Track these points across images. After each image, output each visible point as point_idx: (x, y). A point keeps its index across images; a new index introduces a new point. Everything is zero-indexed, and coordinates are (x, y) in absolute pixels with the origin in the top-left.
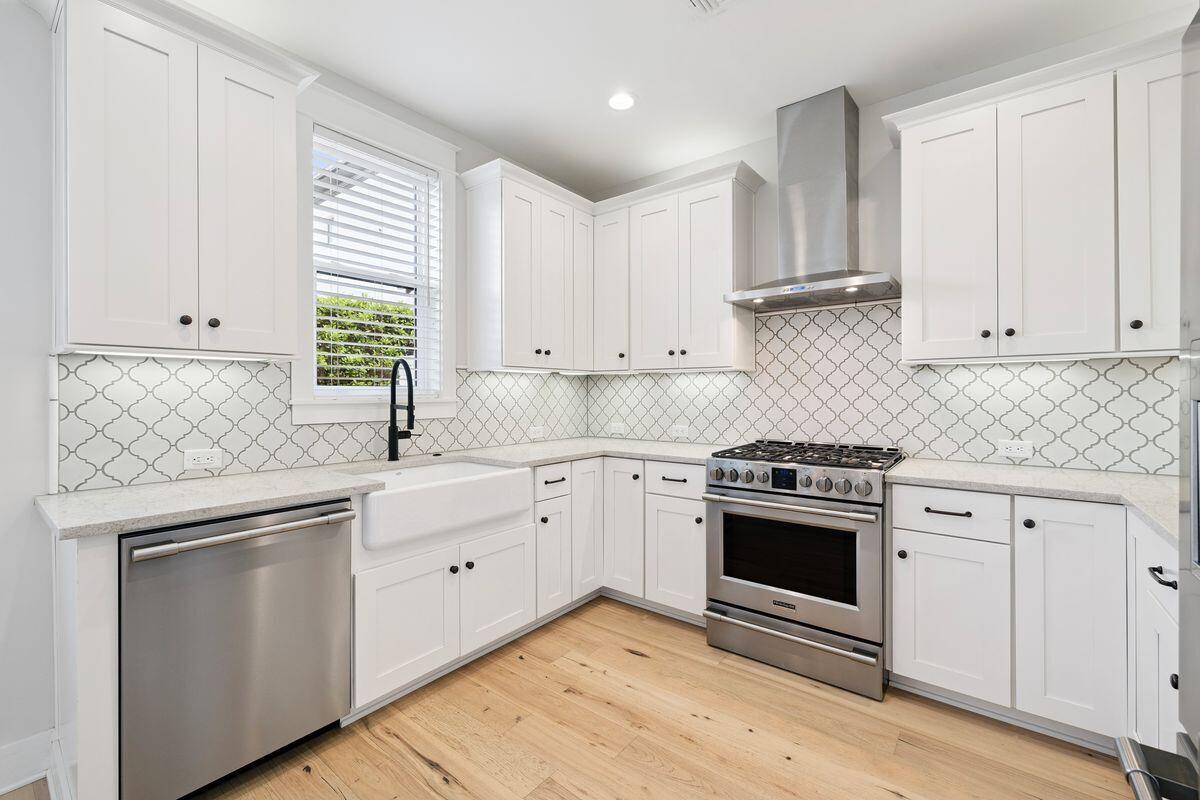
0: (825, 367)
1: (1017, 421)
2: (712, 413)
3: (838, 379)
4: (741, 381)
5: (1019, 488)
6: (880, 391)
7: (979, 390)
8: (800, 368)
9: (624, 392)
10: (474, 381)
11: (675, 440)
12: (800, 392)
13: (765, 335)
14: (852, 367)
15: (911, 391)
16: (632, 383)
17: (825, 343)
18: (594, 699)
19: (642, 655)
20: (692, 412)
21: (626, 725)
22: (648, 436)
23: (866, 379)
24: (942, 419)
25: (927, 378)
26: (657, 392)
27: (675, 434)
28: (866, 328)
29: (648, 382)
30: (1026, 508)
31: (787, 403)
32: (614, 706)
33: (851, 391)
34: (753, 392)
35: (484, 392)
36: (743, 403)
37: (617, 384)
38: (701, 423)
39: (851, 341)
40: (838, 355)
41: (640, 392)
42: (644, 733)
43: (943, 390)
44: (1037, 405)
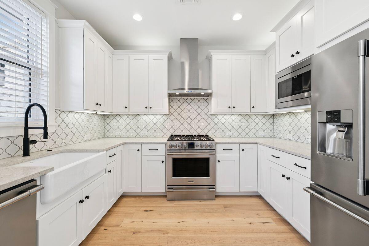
0: (189, 114)
1: (230, 127)
2: (155, 127)
3: (192, 117)
4: (165, 117)
5: (241, 142)
6: (202, 121)
7: (223, 120)
8: (182, 114)
9: (121, 120)
10: (63, 116)
11: (142, 137)
12: (182, 121)
13: (172, 104)
14: (196, 114)
15: (209, 121)
16: (125, 117)
17: (189, 107)
18: (146, 232)
19: (150, 211)
20: (148, 127)
21: (162, 235)
22: (131, 136)
23: (199, 117)
24: (216, 127)
25: (213, 117)
26: (135, 121)
27: (142, 135)
28: (199, 104)
29: (131, 117)
30: (242, 146)
31: (179, 124)
32: (154, 231)
33: (196, 121)
34: (169, 121)
35: (67, 121)
36: (165, 124)
37: (118, 118)
38: (152, 131)
39: (196, 107)
40: (192, 111)
41: (128, 121)
42: (169, 235)
43: (216, 120)
44: (233, 124)
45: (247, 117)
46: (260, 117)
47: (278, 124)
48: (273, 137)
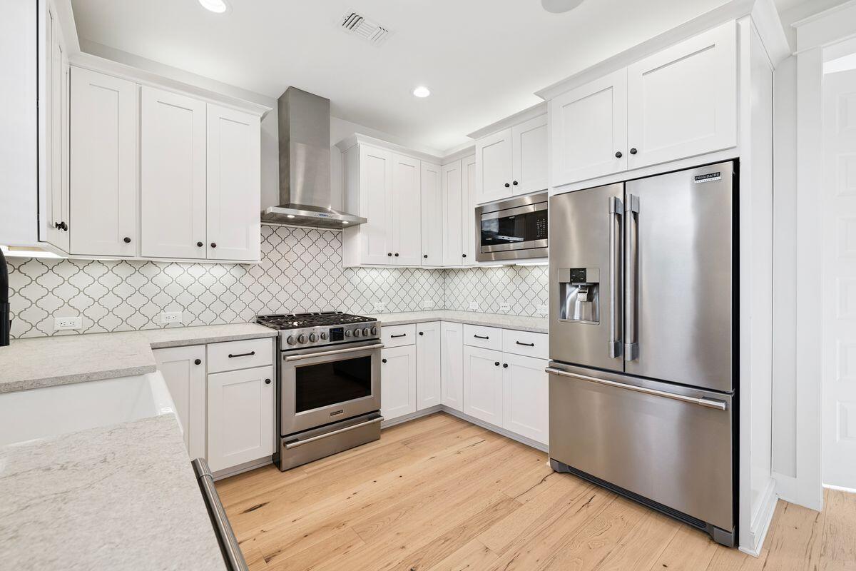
0: (299, 265)
2: (208, 298)
3: (307, 272)
4: (237, 272)
6: (329, 280)
7: (368, 280)
8: (283, 264)
9: (81, 279)
11: (165, 327)
12: (283, 280)
14: (314, 265)
15: (343, 280)
17: (299, 249)
20: (186, 299)
23: (321, 273)
24: (355, 294)
25: (350, 273)
27: (164, 321)
28: (321, 243)
31: (274, 289)
33: (314, 280)
34: (247, 280)
36: (238, 289)
37: (66, 270)
38: (197, 308)
39: (313, 250)
40: (307, 258)
41: (109, 280)
43: (356, 280)
44: (385, 287)
45: (407, 274)
46: (426, 275)
47: (452, 286)
48: (444, 308)
